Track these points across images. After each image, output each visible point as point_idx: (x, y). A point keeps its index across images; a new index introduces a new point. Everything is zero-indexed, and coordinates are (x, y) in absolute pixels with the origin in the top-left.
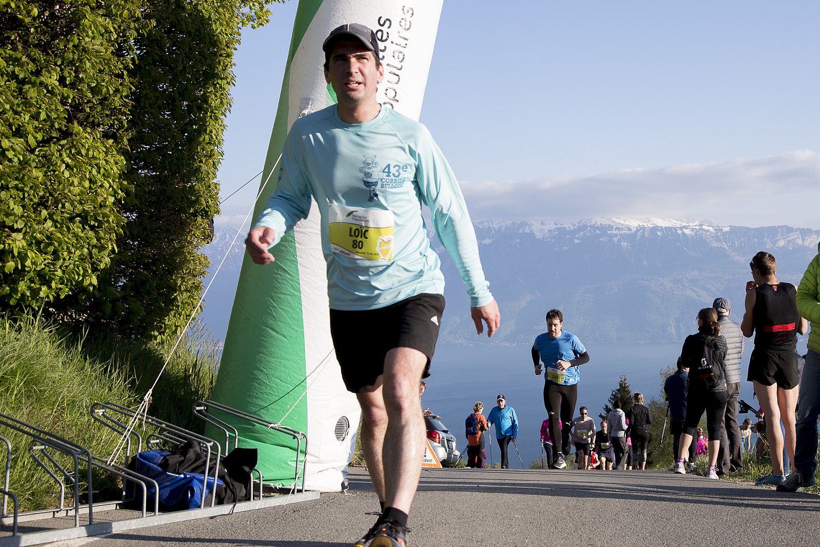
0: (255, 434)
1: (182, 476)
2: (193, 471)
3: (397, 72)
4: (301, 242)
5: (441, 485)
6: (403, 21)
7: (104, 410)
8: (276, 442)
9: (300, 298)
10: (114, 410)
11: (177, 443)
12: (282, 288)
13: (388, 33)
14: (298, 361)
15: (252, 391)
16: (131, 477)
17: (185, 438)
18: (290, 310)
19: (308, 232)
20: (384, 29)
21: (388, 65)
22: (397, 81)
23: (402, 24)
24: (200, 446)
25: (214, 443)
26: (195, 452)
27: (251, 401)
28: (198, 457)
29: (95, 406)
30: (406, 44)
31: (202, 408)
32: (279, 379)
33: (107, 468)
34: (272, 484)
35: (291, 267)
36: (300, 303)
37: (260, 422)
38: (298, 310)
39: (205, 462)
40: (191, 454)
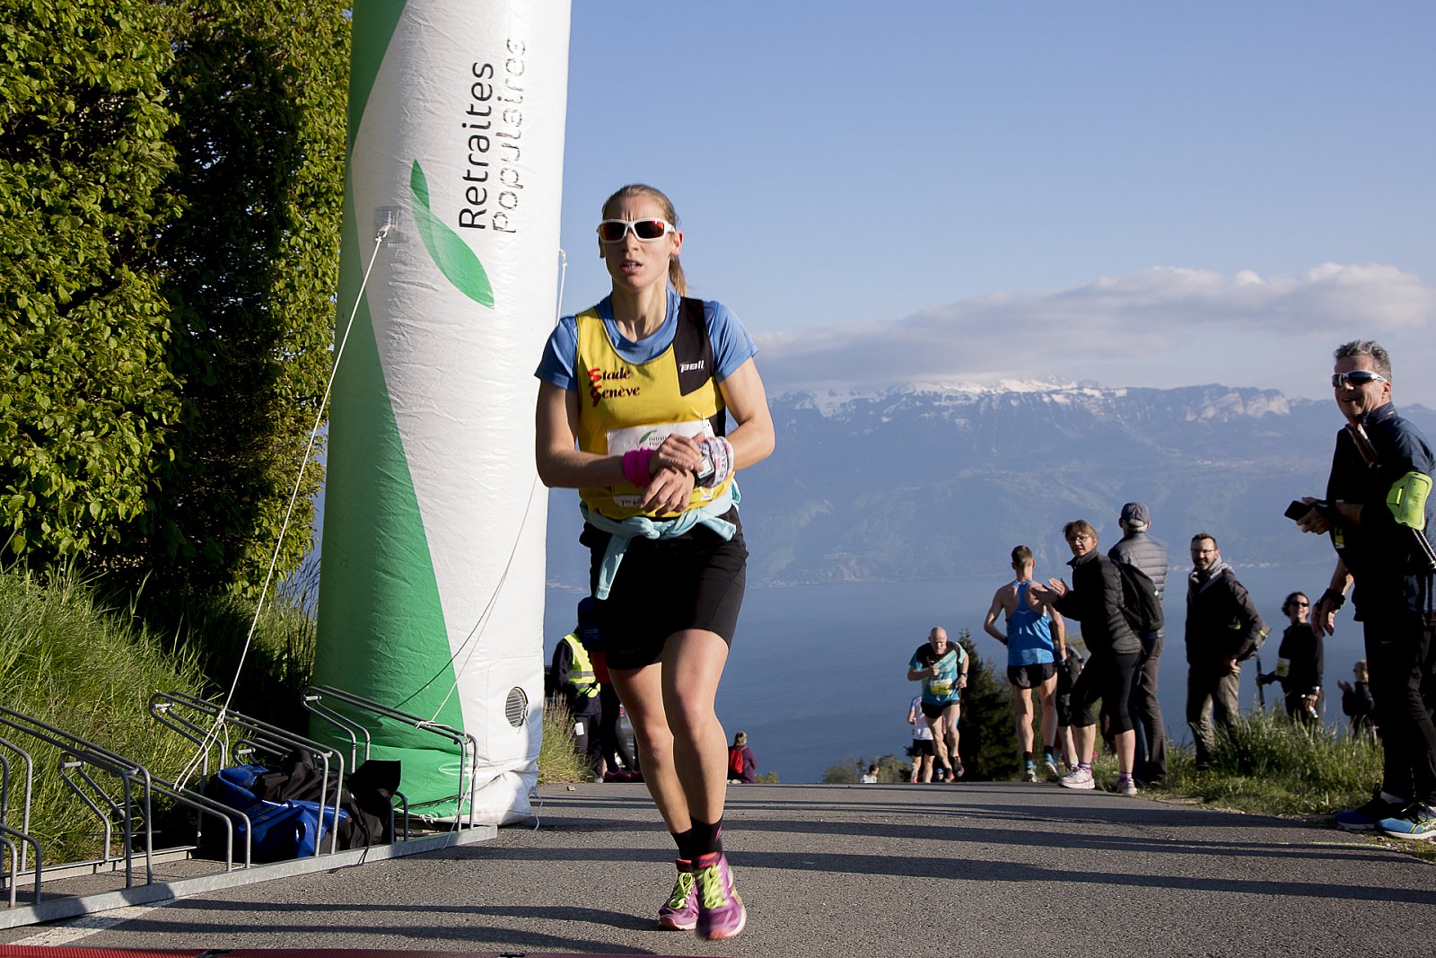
1: (287, 805)
2: (303, 797)
7: (169, 705)
8: (419, 746)
9: (419, 518)
10: (183, 703)
11: (276, 753)
13: (490, 86)
15: (370, 672)
16: (209, 809)
17: (290, 746)
20: (483, 80)
24: (312, 758)
25: (334, 753)
26: (306, 767)
28: (310, 776)
29: (156, 698)
31: (316, 698)
33: (174, 795)
34: (422, 816)
36: (421, 525)
39: (320, 784)
40: (299, 771)
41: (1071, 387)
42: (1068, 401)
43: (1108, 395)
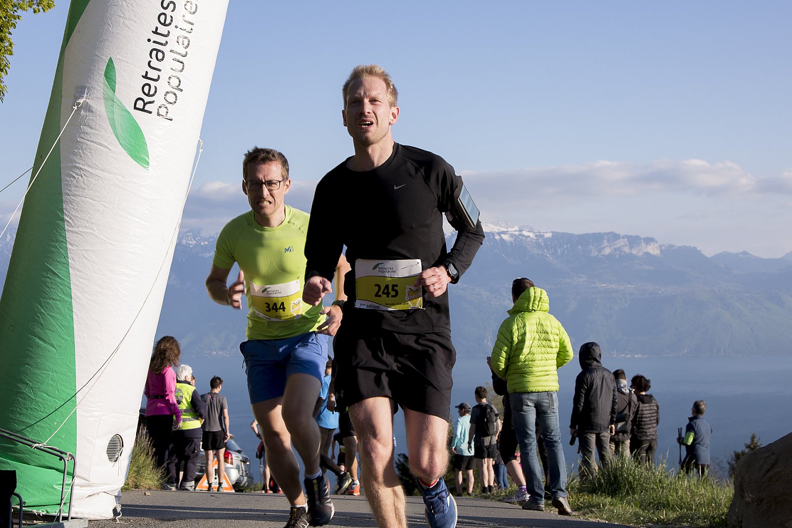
0: (17, 455)
3: (181, 59)
4: (72, 242)
5: (224, 512)
6: (189, 4)
8: (41, 463)
9: (71, 304)
12: (51, 292)
13: (171, 17)
14: (68, 373)
15: (15, 406)
18: (60, 317)
19: (81, 232)
20: (167, 12)
21: (171, 51)
22: (181, 68)
23: (188, 7)
27: (14, 418)
30: (192, 29)
32: (46, 393)
34: (35, 511)
35: (61, 270)
36: (71, 309)
37: (23, 441)
38: (69, 317)
41: (514, 230)
42: (511, 239)
43: (539, 236)
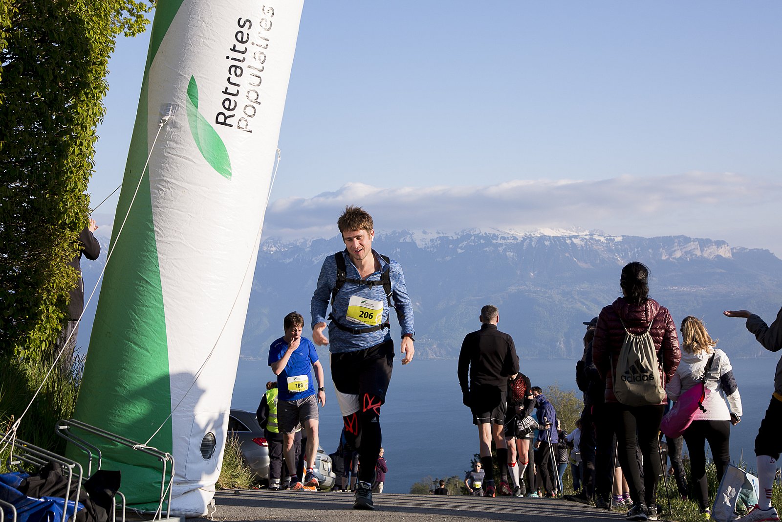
1: (42, 500)
2: (53, 494)
3: (258, 74)
4: (162, 252)
9: (163, 310)
11: (37, 464)
12: (144, 300)
13: (248, 35)
15: (115, 409)
17: (47, 460)
18: (153, 323)
19: (170, 241)
20: (244, 30)
22: (259, 82)
23: (263, 24)
24: (62, 468)
25: (76, 465)
26: (56, 474)
27: (113, 419)
28: (59, 479)
30: (267, 45)
31: (66, 427)
34: (135, 509)
35: (152, 278)
36: (163, 315)
38: (161, 323)
39: (66, 485)
40: (52, 477)
41: (584, 234)
43: (610, 240)
